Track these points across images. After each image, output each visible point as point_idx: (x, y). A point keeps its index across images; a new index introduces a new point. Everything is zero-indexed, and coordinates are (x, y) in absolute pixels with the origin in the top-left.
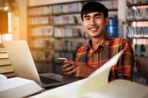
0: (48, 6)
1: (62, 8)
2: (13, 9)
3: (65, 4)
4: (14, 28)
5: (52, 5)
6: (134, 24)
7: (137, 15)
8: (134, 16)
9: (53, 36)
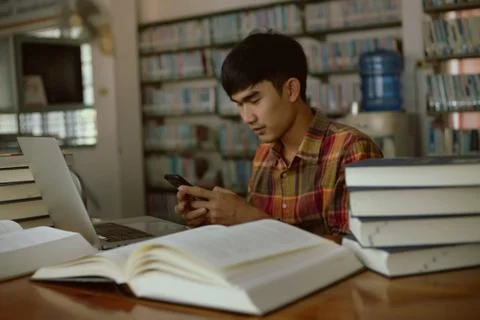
0: (199, 18)
1: (239, 23)
2: (93, 33)
3: (247, 10)
4: (100, 92)
5: (210, 16)
6: (454, 67)
7: (455, 38)
8: (448, 42)
9: (216, 111)
